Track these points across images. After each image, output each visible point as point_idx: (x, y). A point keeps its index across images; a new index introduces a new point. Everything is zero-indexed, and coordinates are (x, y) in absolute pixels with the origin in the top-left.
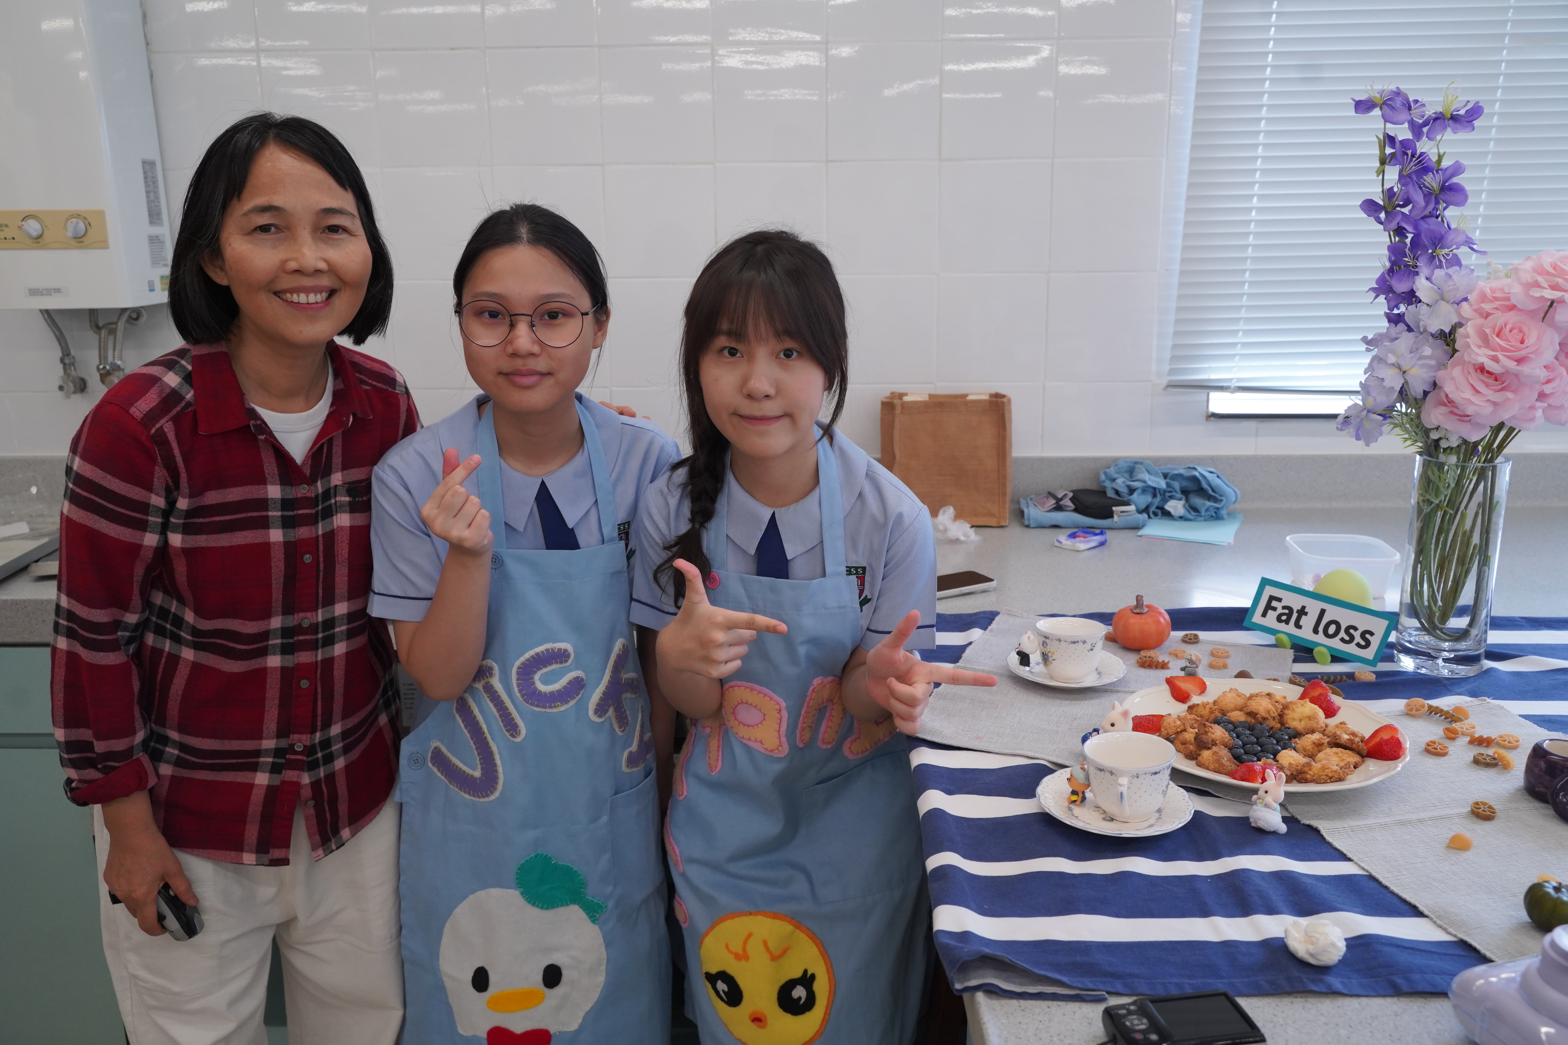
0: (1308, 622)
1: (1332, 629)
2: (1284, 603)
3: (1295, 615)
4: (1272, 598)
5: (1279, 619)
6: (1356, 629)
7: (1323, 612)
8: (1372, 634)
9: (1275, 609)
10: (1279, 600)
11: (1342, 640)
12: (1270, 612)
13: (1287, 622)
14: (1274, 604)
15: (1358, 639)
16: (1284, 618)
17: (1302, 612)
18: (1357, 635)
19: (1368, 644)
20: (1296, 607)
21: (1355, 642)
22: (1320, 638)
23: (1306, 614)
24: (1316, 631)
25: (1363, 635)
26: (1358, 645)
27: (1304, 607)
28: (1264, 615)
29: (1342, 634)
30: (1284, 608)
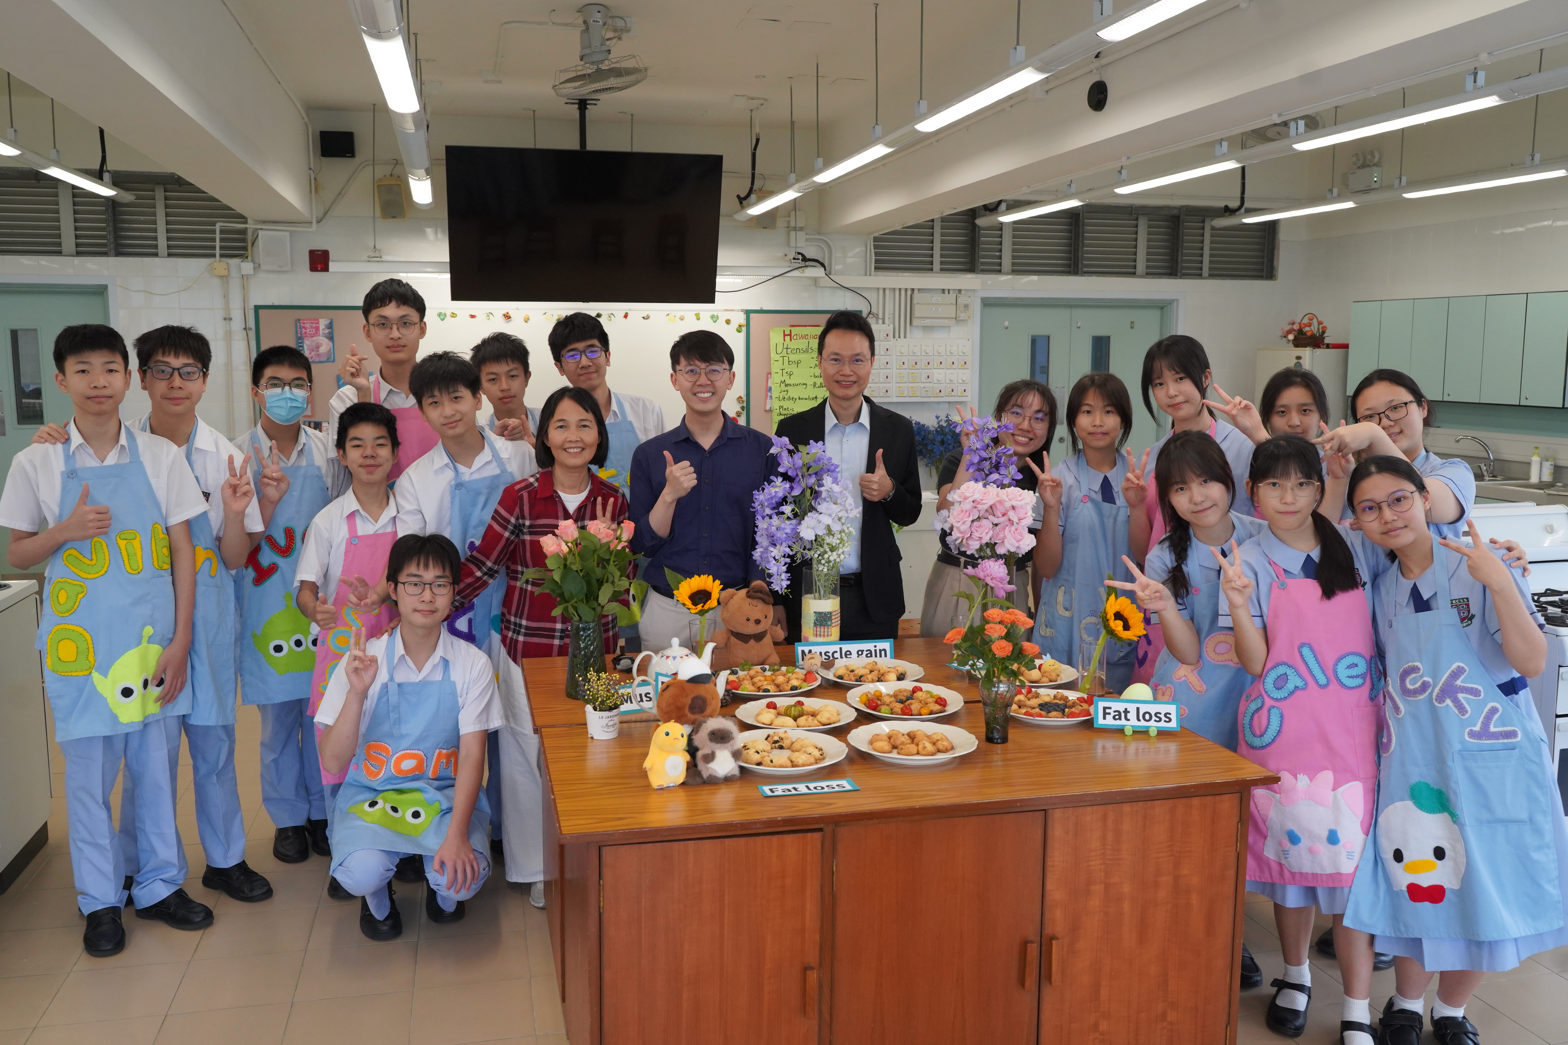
0: (1132, 715)
1: (1147, 717)
2: (1113, 709)
3: (1123, 715)
4: (1105, 708)
5: (1114, 718)
6: (1160, 714)
7: (1138, 709)
8: (1170, 714)
9: (1109, 714)
10: (1110, 708)
11: (1155, 721)
12: (1107, 716)
13: (1120, 719)
14: (1108, 711)
15: (1164, 718)
16: (1117, 717)
17: (1126, 712)
18: (1162, 716)
19: (1170, 720)
20: (1122, 710)
21: (1163, 720)
22: (1143, 723)
23: (1129, 712)
24: (1139, 720)
25: (1165, 715)
26: (1165, 721)
27: (1126, 709)
28: (1104, 718)
29: (1154, 718)
30: (1115, 712)
